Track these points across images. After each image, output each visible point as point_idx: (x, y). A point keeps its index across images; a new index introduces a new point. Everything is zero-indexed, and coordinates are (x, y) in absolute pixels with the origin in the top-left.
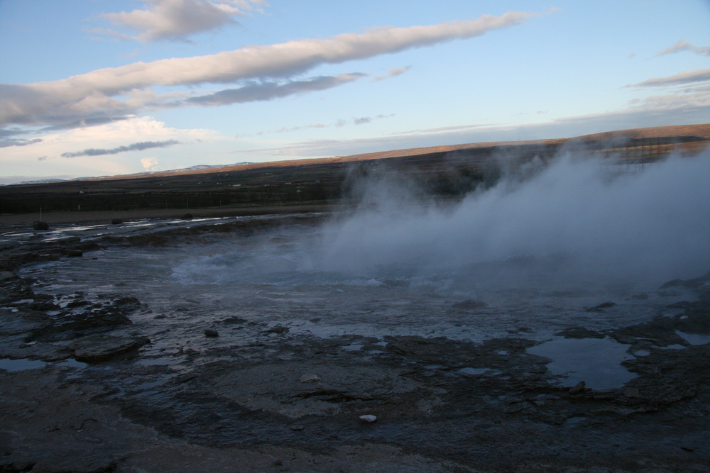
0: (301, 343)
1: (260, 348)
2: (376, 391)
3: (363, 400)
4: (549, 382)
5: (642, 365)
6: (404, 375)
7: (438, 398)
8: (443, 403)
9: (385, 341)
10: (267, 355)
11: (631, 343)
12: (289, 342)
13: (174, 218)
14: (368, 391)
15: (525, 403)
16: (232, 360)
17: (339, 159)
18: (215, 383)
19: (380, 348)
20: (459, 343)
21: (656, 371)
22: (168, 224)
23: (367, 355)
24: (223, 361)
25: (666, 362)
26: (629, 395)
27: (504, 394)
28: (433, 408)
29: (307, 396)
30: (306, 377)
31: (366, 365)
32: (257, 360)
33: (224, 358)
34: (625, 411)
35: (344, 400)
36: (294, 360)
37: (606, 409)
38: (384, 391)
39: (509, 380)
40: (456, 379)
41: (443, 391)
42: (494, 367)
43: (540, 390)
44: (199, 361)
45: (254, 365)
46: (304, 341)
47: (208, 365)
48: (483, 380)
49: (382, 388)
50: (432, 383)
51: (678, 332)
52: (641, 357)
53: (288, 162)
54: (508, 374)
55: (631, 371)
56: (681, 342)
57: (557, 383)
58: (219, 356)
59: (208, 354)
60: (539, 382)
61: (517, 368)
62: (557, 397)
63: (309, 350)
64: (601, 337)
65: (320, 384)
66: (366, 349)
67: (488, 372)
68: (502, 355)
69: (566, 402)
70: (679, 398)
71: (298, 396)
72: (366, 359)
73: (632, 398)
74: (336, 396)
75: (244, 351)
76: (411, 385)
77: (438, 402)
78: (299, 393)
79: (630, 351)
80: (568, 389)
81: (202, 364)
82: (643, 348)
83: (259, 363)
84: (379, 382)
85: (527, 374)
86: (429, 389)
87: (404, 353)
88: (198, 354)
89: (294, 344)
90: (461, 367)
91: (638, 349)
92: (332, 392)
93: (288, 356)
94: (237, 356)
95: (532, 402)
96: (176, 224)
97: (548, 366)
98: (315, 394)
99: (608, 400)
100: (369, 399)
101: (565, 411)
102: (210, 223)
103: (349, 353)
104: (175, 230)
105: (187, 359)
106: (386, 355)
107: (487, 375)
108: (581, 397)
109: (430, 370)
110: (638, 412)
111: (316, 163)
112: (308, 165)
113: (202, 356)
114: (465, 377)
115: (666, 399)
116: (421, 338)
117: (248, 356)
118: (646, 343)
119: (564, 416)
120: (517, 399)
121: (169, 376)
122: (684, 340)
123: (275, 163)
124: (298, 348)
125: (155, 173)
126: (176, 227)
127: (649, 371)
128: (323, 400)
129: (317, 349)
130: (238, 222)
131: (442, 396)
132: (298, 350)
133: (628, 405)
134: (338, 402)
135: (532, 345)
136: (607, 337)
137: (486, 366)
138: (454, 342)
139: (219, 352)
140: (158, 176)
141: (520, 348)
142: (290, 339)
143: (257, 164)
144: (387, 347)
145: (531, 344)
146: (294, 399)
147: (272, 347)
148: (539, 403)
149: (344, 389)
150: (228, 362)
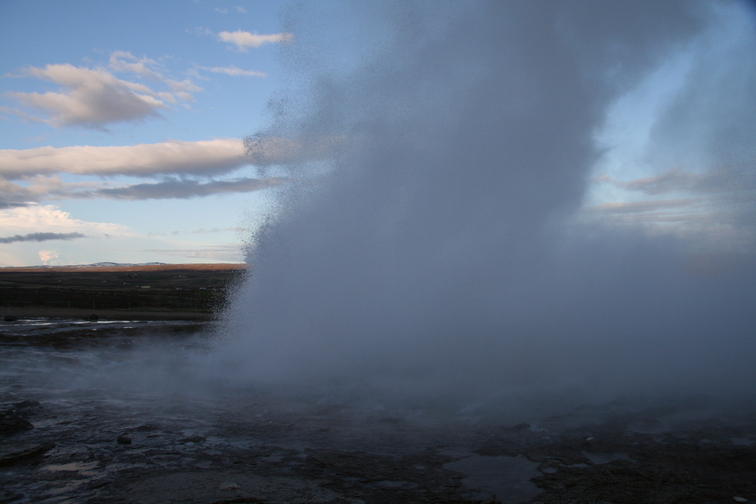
10: (184, 463)
12: (207, 452)
13: (77, 318)
16: (147, 467)
30: (225, 485)
83: (176, 471)
89: (212, 453)
93: (206, 465)
98: (234, 502)
121: (79, 482)
125: (54, 268)
132: (216, 460)
140: (57, 270)
143: (170, 266)
147: (189, 456)
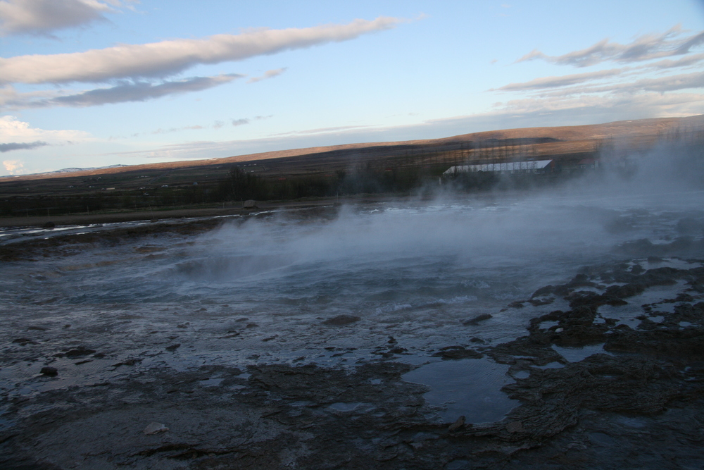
0: (153, 380)
1: (105, 388)
2: (233, 440)
3: (217, 454)
4: (427, 418)
5: (523, 391)
6: (266, 416)
7: (304, 446)
8: (309, 453)
9: (248, 372)
10: (110, 397)
11: (510, 363)
12: (139, 379)
13: (34, 226)
14: (222, 442)
15: (401, 446)
16: (66, 407)
17: (217, 161)
18: (39, 442)
19: (241, 382)
20: (329, 371)
21: (537, 398)
22: (24, 235)
23: (227, 392)
24: (55, 410)
25: (546, 386)
26: (512, 430)
27: (377, 436)
28: (297, 461)
29: (151, 453)
30: (152, 428)
31: (224, 405)
32: (96, 406)
33: (56, 405)
34: (509, 449)
35: (195, 456)
36: (141, 404)
37: (489, 449)
38: (243, 440)
39: (382, 417)
40: (326, 418)
41: (310, 436)
42: (367, 401)
43: (417, 428)
44: (25, 412)
45: (93, 413)
46: (157, 376)
47: (35, 417)
48: (356, 418)
49: (240, 436)
50: (298, 426)
51: (554, 347)
52: (521, 380)
53: (164, 164)
54: (383, 410)
55: (512, 398)
56: (559, 359)
57: (436, 419)
58: (52, 402)
59: (40, 399)
60: (416, 418)
61: (392, 400)
62: (436, 437)
63: (161, 387)
64: (479, 356)
65: (167, 435)
66: (225, 383)
67: (360, 408)
68: (376, 385)
69: (445, 442)
70: (562, 429)
71: (140, 454)
72: (225, 397)
73: (515, 433)
74: (185, 450)
75: (84, 394)
76: (275, 430)
77: (304, 451)
78: (141, 449)
79: (509, 374)
80: (447, 425)
81: (29, 415)
82: (522, 369)
83: (99, 410)
84: (237, 429)
85: (403, 408)
86: (295, 433)
87: (268, 388)
88: (26, 402)
89: (144, 381)
90: (330, 403)
91: (517, 370)
92: (180, 447)
93: (134, 397)
94: (74, 401)
95: (408, 444)
96: (34, 235)
97: (425, 396)
98: (160, 450)
99: (490, 436)
100: (224, 453)
101: (445, 454)
102: (72, 233)
103: (206, 390)
104: (31, 241)
105: (10, 409)
106: (248, 390)
107: (359, 412)
108: (461, 434)
109: (296, 408)
110: (522, 450)
111: (193, 165)
112: (184, 167)
113: (31, 403)
114: (335, 416)
115: (549, 431)
116: (288, 366)
117: (86, 401)
118: (525, 362)
119: (444, 461)
120: (393, 442)
122: (561, 357)
123: (151, 165)
124: (149, 386)
125: (21, 176)
126: (33, 238)
127: (530, 398)
128: (169, 458)
129: (170, 387)
130: (103, 231)
131: (309, 442)
132: (148, 389)
133: (512, 442)
134: (187, 458)
135: (408, 370)
136: (486, 356)
137: (359, 400)
138: (324, 371)
139: (53, 396)
140: (24, 179)
141: (395, 375)
142: (141, 374)
143: (132, 167)
144: (250, 380)
145: (407, 368)
146: (135, 458)
147: (118, 387)
148: (417, 445)
149: (195, 441)
150: (61, 410)
